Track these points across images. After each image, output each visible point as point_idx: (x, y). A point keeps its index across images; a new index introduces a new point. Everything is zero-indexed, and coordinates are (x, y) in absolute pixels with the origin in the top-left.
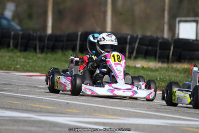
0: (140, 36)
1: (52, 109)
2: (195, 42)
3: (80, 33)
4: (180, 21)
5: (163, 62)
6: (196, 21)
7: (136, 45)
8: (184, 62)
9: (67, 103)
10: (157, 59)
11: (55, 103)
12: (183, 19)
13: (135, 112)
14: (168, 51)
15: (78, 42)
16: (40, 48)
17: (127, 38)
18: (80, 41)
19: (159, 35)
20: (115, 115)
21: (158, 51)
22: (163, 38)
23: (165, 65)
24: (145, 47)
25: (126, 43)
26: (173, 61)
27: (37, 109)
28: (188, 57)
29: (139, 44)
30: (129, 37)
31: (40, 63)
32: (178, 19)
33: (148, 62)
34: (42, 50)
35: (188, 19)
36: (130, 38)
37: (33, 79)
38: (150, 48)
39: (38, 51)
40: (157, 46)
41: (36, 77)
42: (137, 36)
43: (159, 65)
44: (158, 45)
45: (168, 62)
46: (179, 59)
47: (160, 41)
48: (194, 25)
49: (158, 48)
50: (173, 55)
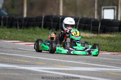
0: (80, 18)
1: (27, 62)
2: (114, 21)
3: (43, 17)
4: (104, 9)
5: (94, 33)
6: (114, 9)
7: (78, 23)
8: (107, 33)
9: (37, 59)
10: (91, 32)
11: (30, 59)
12: (106, 7)
13: (78, 63)
14: (97, 27)
15: (43, 22)
16: (19, 26)
19: (92, 17)
20: (66, 65)
21: (91, 27)
22: (94, 19)
23: (96, 35)
24: (83, 25)
26: (101, 33)
27: (18, 63)
28: (109, 30)
29: (80, 22)
31: (20, 34)
32: (103, 8)
33: (86, 33)
34: (21, 27)
35: (109, 7)
37: (16, 44)
38: (86, 25)
39: (18, 27)
40: (90, 24)
41: (18, 43)
42: (79, 18)
43: (92, 35)
44: (92, 23)
45: (97, 33)
46: (104, 31)
47: (92, 20)
48: (112, 11)
49: (91, 25)
50: (100, 29)
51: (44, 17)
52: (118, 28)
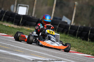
0: (6, 11)
8: (27, 26)
14: (19, 20)
21: (15, 20)
24: (8, 17)
28: (29, 24)
29: (5, 15)
36: (1, 11)
38: (11, 17)
40: (14, 17)
49: (15, 18)
50: (21, 22)
52: (35, 23)
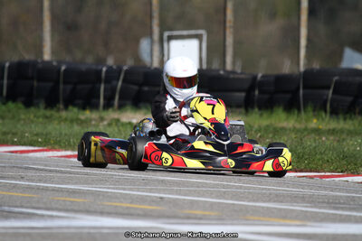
2: (232, 76)
3: (7, 65)
4: (170, 38)
6: (199, 37)
7: (120, 83)
15: (5, 82)
17: (101, 71)
18: (8, 78)
25: (99, 80)
29: (124, 81)
30: (104, 69)
35: (185, 32)
36: (107, 71)
38: (146, 89)
42: (120, 70)
51: (9, 67)
52: (243, 95)
